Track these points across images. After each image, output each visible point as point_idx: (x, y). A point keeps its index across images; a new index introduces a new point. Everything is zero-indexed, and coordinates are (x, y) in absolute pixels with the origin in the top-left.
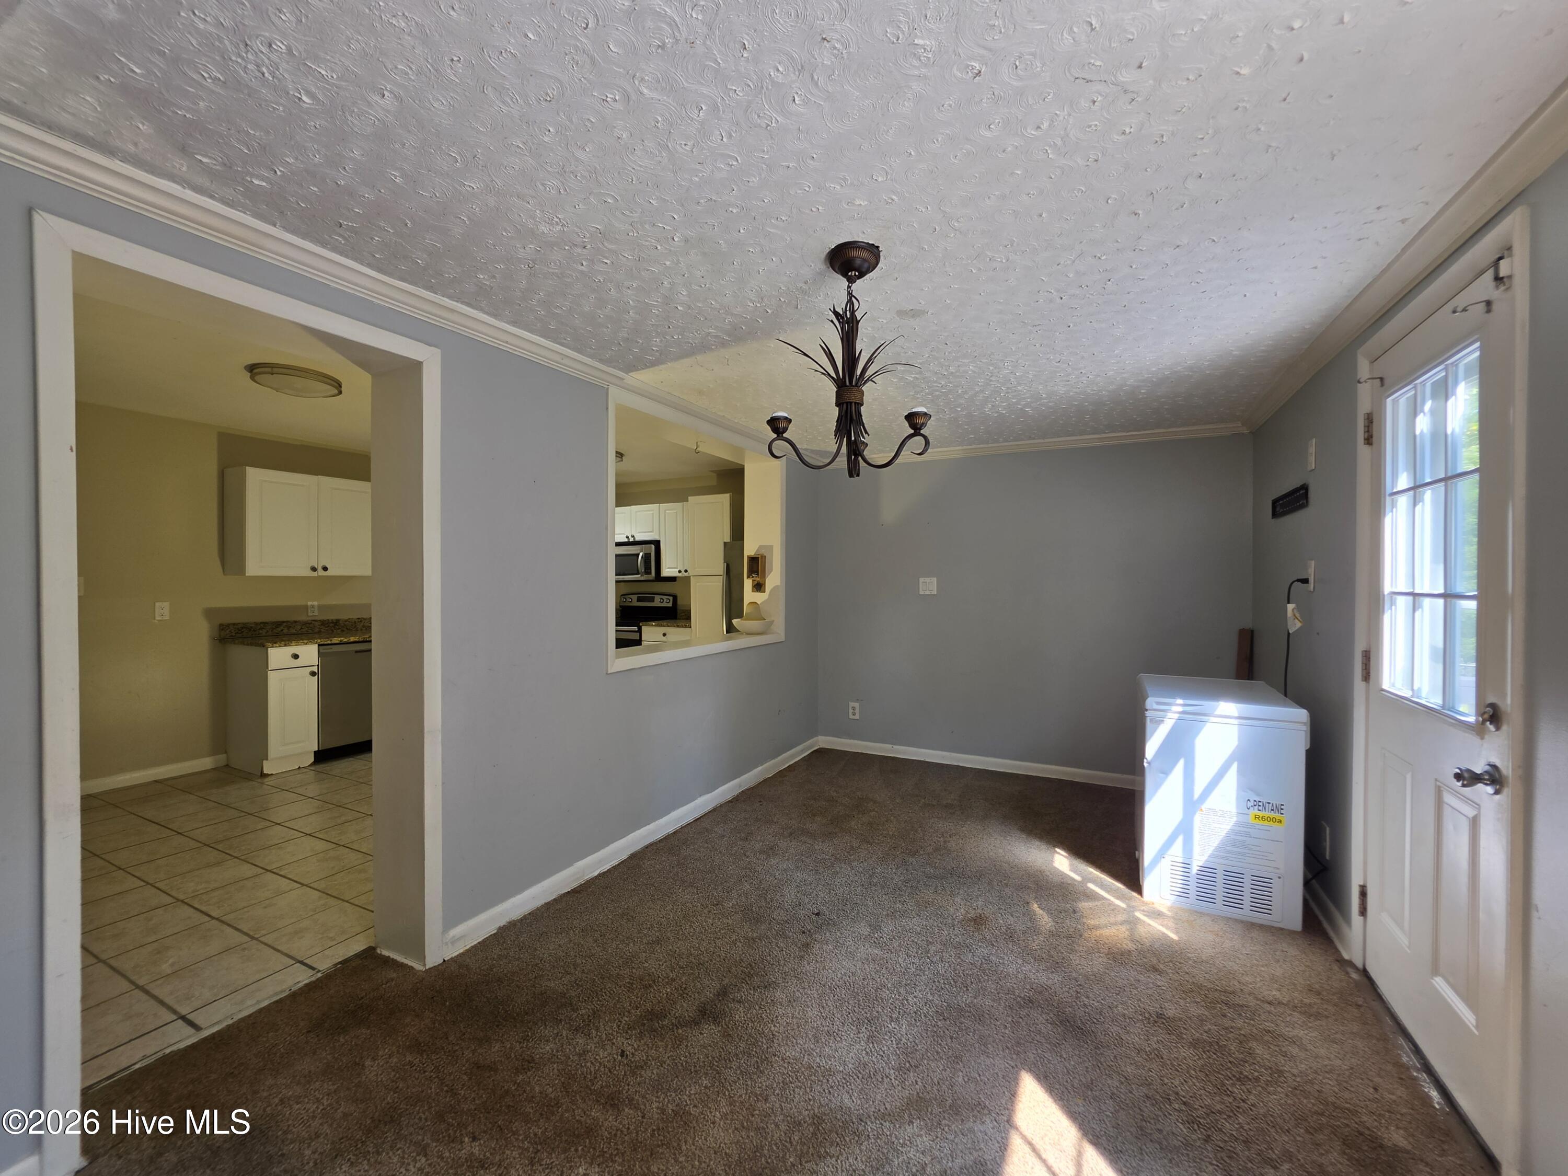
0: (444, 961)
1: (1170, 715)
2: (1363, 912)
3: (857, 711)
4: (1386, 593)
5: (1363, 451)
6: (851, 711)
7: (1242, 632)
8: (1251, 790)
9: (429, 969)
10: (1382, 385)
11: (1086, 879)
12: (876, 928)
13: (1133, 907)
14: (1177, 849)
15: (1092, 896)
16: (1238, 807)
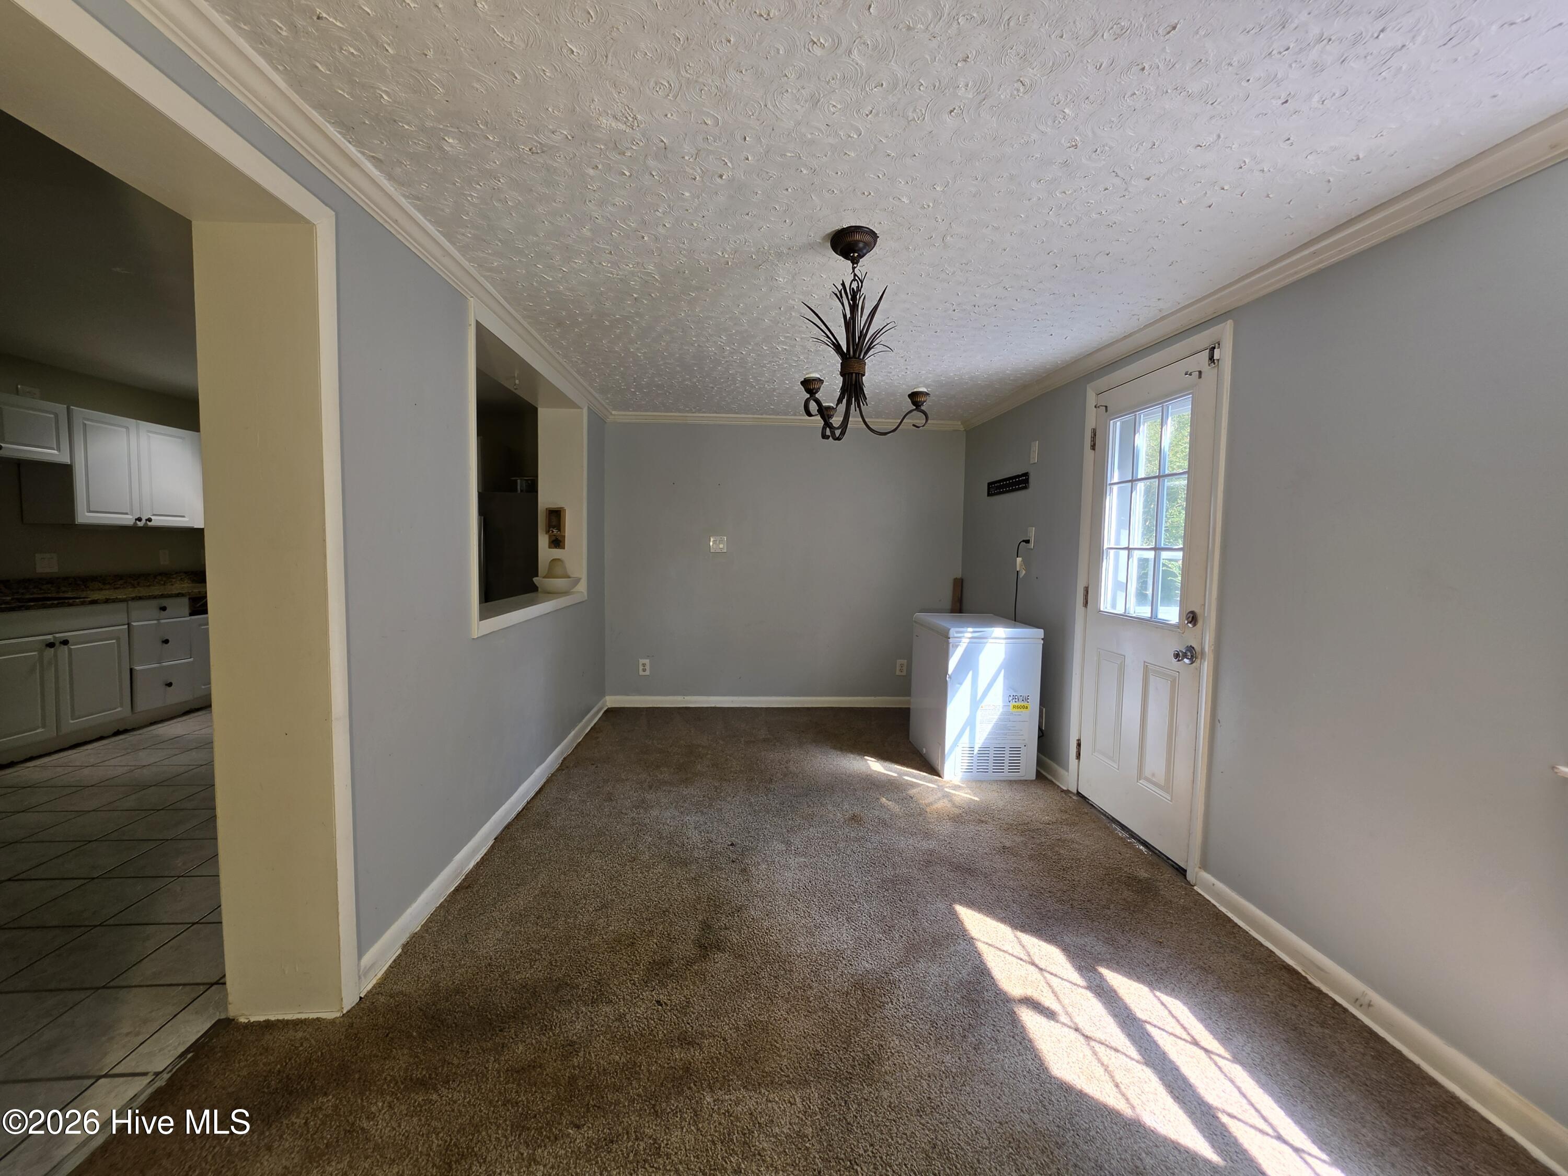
0: (361, 998)
1: (964, 640)
2: (1078, 756)
3: (648, 667)
4: (1105, 548)
5: (1089, 454)
6: (641, 668)
7: (956, 580)
8: (1013, 689)
9: (348, 1012)
10: (1106, 411)
11: (901, 774)
12: (788, 844)
13: (942, 786)
14: (965, 739)
15: (913, 785)
16: (1004, 701)
